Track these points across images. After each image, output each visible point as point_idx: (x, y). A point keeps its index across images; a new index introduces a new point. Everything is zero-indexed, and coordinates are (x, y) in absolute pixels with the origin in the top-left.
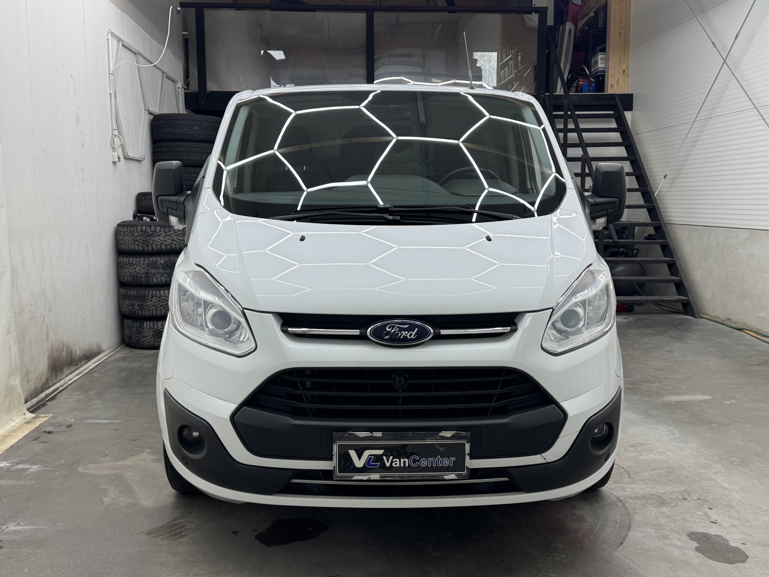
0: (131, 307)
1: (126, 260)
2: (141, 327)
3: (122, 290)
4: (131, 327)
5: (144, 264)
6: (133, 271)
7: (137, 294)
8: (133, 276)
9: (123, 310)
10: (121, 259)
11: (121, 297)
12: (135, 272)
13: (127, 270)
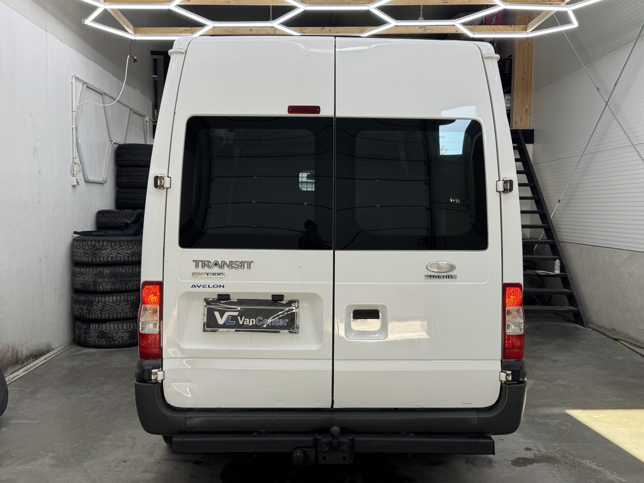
0: (80, 311)
1: (78, 269)
2: (88, 328)
3: (74, 296)
4: (81, 328)
5: (92, 274)
6: (83, 280)
7: (86, 299)
8: (83, 284)
9: (74, 312)
10: (74, 269)
11: (73, 301)
12: (85, 280)
13: (78, 279)
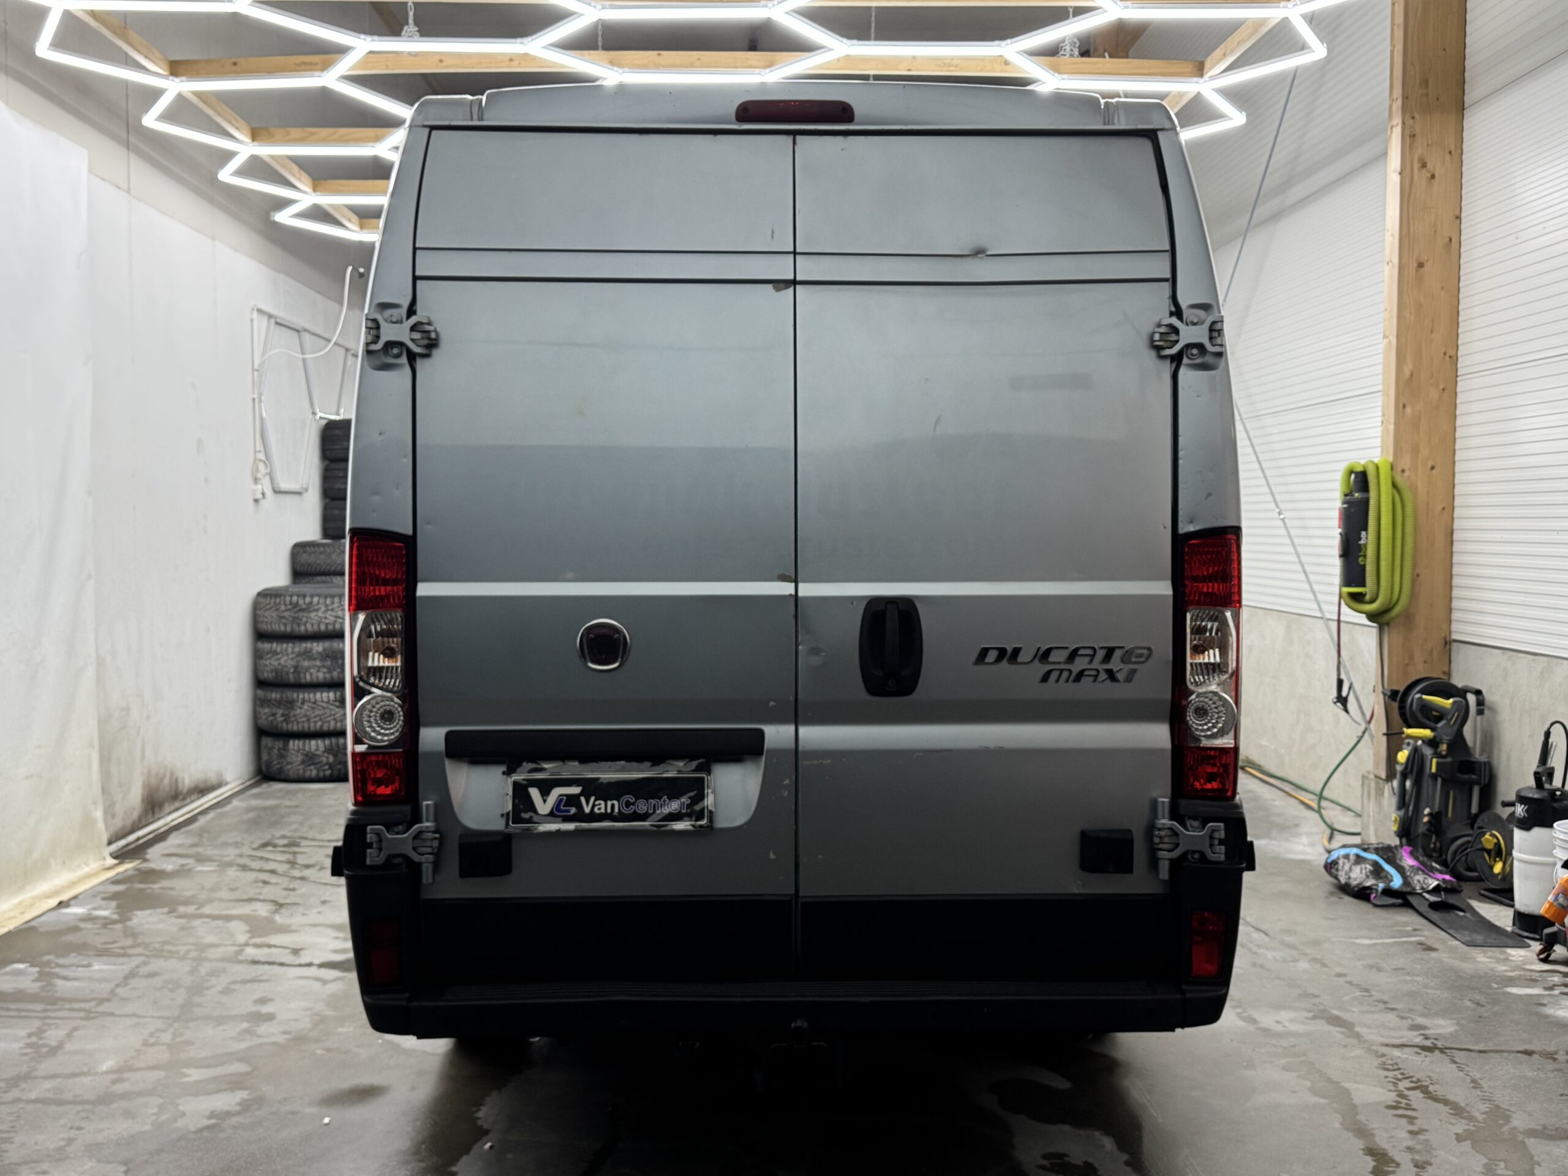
0: (272, 718)
1: (266, 646)
2: (285, 747)
3: (260, 693)
4: (270, 749)
5: (293, 653)
6: (276, 663)
7: (281, 698)
8: (276, 671)
9: (260, 722)
10: (260, 645)
11: (258, 702)
12: (279, 664)
13: (267, 662)
